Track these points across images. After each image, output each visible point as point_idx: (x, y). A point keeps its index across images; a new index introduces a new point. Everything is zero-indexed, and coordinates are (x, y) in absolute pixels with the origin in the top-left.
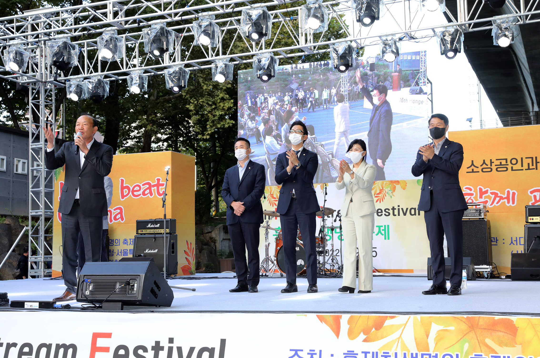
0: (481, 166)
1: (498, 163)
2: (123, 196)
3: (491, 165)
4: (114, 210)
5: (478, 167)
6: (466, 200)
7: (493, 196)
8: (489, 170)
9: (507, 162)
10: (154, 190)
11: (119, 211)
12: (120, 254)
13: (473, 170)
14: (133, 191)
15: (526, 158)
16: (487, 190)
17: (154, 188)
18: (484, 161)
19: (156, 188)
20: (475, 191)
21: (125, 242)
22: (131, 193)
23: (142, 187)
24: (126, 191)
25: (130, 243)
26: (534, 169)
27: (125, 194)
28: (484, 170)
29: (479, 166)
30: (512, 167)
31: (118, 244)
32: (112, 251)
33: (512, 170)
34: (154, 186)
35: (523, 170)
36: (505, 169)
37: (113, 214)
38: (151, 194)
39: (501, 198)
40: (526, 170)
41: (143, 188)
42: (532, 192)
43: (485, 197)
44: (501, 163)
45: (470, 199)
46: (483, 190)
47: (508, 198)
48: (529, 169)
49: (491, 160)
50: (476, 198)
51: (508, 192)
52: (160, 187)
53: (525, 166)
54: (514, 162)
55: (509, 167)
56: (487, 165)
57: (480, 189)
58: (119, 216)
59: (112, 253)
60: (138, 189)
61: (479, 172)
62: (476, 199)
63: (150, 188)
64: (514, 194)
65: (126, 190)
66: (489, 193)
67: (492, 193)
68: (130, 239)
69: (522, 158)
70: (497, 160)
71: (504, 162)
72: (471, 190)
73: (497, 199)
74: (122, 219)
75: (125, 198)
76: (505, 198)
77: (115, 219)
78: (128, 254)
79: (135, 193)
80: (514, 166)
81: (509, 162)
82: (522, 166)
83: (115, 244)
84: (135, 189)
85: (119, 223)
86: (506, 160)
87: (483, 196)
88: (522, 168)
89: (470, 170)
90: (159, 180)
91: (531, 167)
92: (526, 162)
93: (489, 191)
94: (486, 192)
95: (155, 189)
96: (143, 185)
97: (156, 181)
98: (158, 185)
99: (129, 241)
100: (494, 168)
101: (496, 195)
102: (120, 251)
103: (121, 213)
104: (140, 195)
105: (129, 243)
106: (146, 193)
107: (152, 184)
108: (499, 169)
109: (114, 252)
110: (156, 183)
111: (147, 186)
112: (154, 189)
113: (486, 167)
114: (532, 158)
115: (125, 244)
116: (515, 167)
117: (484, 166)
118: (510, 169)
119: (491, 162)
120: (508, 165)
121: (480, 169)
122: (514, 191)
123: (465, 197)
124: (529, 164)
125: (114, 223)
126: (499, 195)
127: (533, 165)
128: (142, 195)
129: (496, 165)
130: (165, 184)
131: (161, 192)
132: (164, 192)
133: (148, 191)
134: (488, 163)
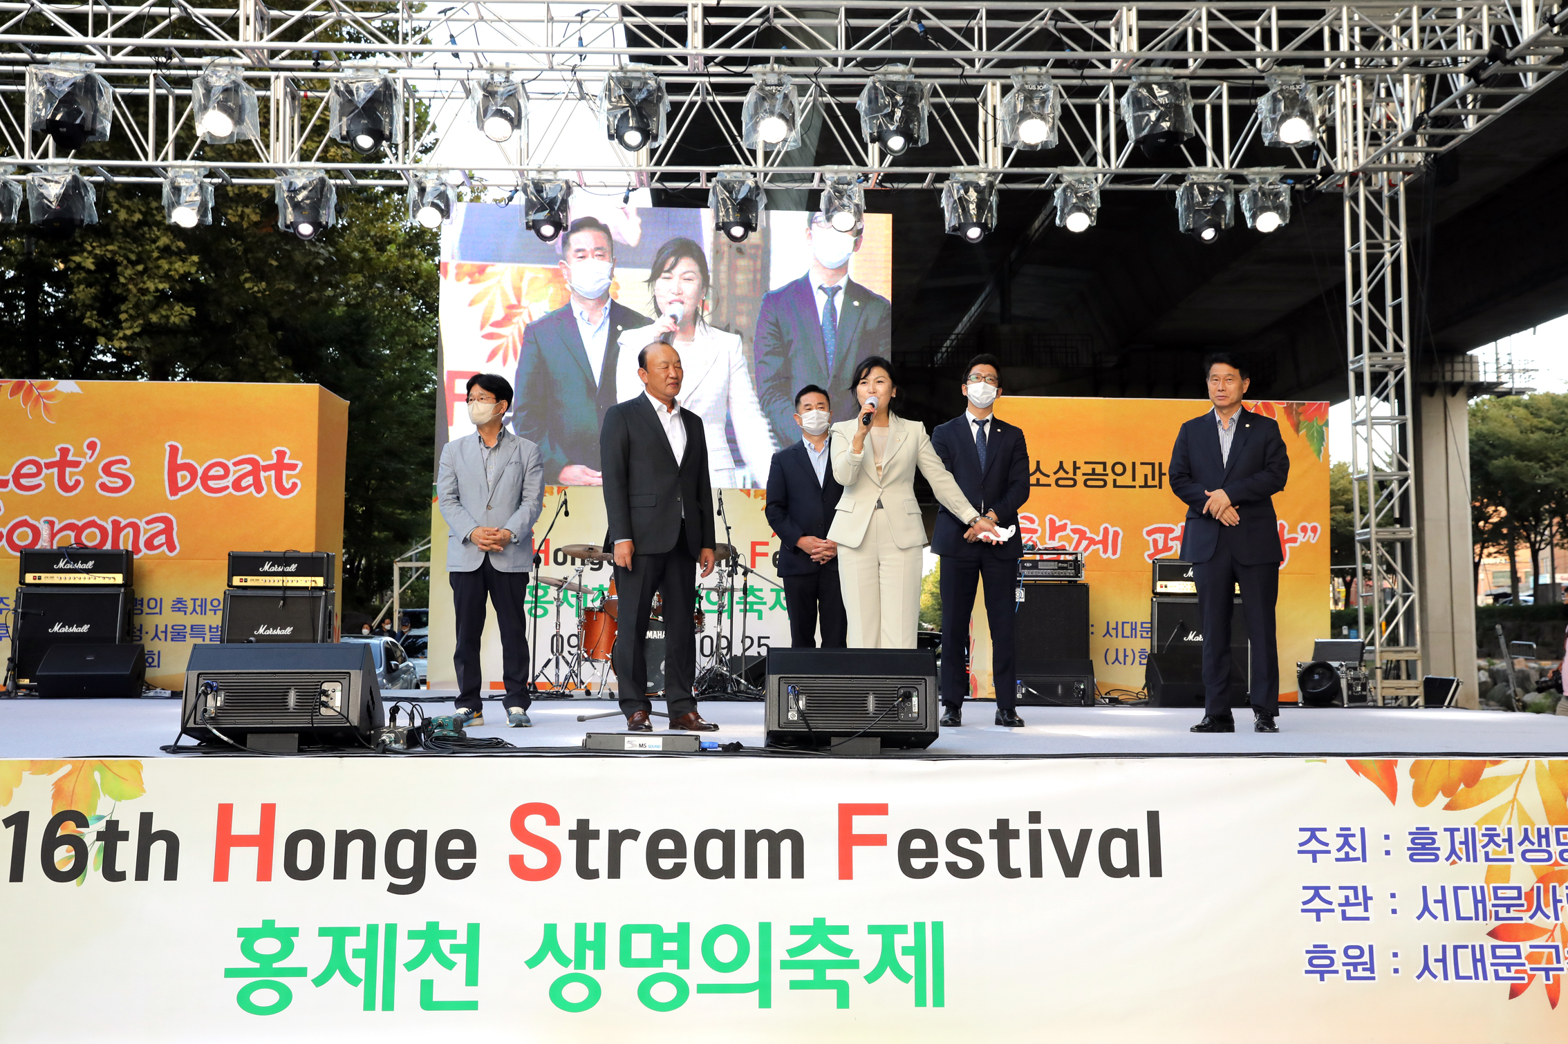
0: (1055, 473)
1: (1088, 469)
2: (175, 489)
3: (1075, 474)
4: (148, 523)
5: (1048, 476)
6: (1023, 541)
7: (1076, 537)
8: (1071, 483)
9: (1105, 470)
10: (268, 479)
11: (162, 526)
12: (162, 636)
14: (205, 478)
15: (1142, 464)
16: (1066, 524)
17: (268, 473)
18: (1061, 463)
19: (272, 473)
20: (1042, 524)
21: (179, 605)
22: (198, 482)
23: (232, 468)
24: (184, 478)
25: (194, 610)
26: (1155, 486)
27: (181, 484)
28: (1061, 482)
29: (1051, 474)
30: (1115, 481)
31: (157, 610)
32: (138, 628)
33: (1115, 486)
34: (266, 468)
35: (1134, 487)
36: (1102, 483)
37: (145, 534)
38: (259, 489)
39: (1092, 542)
40: (1140, 487)
41: (235, 472)
42: (1150, 533)
43: (1060, 537)
44: (1094, 469)
45: (1029, 540)
46: (1058, 523)
47: (1104, 542)
48: (1146, 486)
49: (1075, 463)
50: (1042, 538)
51: (1106, 530)
52: (285, 473)
53: (1140, 481)
54: (1119, 469)
55: (1109, 478)
56: (1067, 473)
57: (1052, 521)
58: (162, 539)
59: (138, 633)
60: (221, 472)
61: (1050, 485)
62: (1043, 542)
63: (255, 473)
64: (1116, 534)
65: (185, 473)
66: (1068, 531)
67: (1074, 531)
68: (195, 600)
69: (1134, 464)
70: (1086, 463)
71: (1099, 469)
72: (1032, 521)
73: (1085, 543)
74: (172, 547)
75: (181, 494)
76: (1099, 542)
77: (149, 545)
78: (188, 636)
79: (211, 483)
80: (1118, 478)
81: (1109, 471)
82: (1134, 480)
83: (146, 609)
84: (212, 473)
85: (163, 557)
86: (1104, 464)
87: (1057, 535)
88: (1133, 484)
90: (281, 454)
91: (1150, 483)
92: (1142, 471)
93: (1069, 527)
94: (1063, 527)
95: (270, 476)
96: (235, 464)
97: (275, 456)
98: (280, 467)
99: (190, 605)
100: (1080, 479)
101: (1082, 535)
102: (162, 628)
103: (168, 531)
104: (227, 488)
105: (190, 610)
106: (244, 484)
107: (262, 463)
108: (1089, 483)
109: (144, 632)
110: (274, 461)
111: (249, 468)
112: (268, 477)
113: (1065, 476)
114: (1153, 465)
115: (179, 610)
116: (1120, 481)
117: (1061, 474)
118: (1110, 483)
119: (1076, 468)
120: (1107, 475)
121: (1054, 478)
122: (1117, 529)
123: (1022, 535)
124: (1146, 476)
125: (146, 557)
126: (1089, 535)
127: (1153, 479)
128: (231, 490)
129: (1084, 474)
130: (300, 465)
131: (288, 486)
132: (295, 485)
133: (249, 480)
134: (1069, 468)
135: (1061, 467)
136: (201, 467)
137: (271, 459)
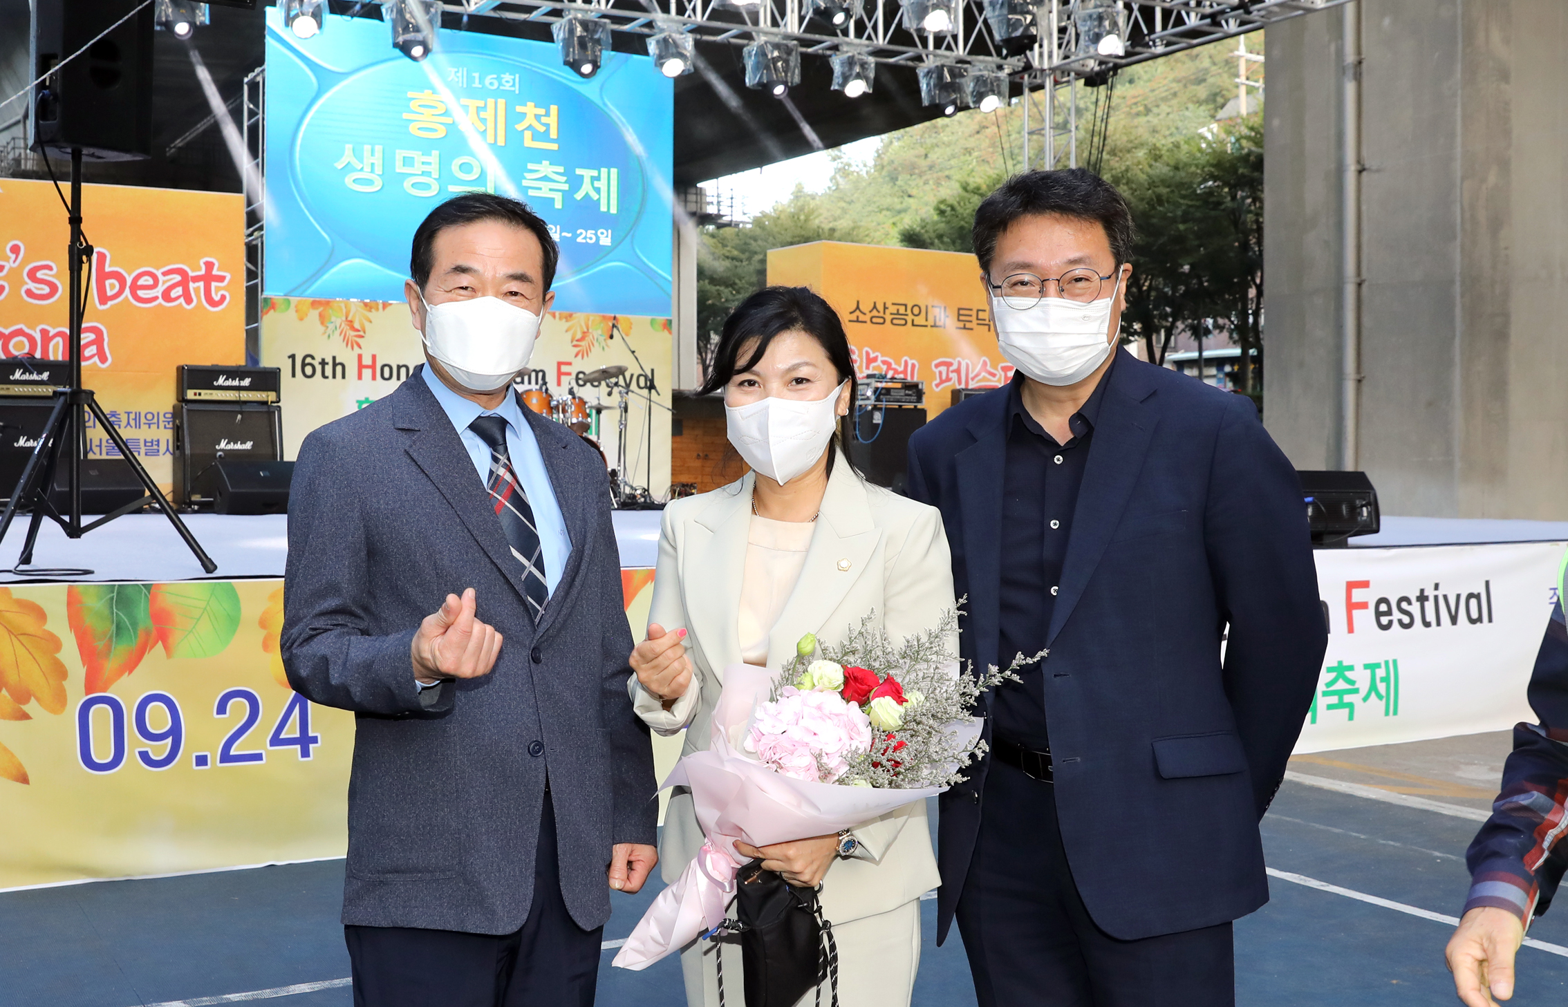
0: (870, 312)
1: (893, 309)
2: (104, 299)
3: (884, 313)
5: (865, 314)
7: (885, 367)
8: (881, 320)
9: (906, 311)
10: (197, 290)
11: (93, 335)
12: (97, 450)
13: (858, 317)
14: (135, 288)
15: (932, 307)
16: (877, 356)
17: (197, 284)
18: (875, 303)
19: (201, 284)
20: (860, 355)
22: (127, 291)
23: (161, 278)
24: (112, 286)
25: (129, 423)
26: (942, 326)
27: (109, 293)
28: (874, 320)
29: (866, 311)
30: (913, 321)
33: (913, 325)
34: (195, 279)
35: (926, 326)
36: (903, 322)
38: (189, 300)
39: (896, 372)
40: (932, 326)
41: (164, 282)
42: (936, 366)
44: (898, 310)
47: (905, 372)
48: (935, 325)
49: (885, 304)
51: (906, 362)
52: (214, 284)
53: (931, 320)
54: (916, 310)
55: (909, 318)
56: (879, 312)
57: (867, 353)
58: (94, 348)
60: (150, 282)
61: (865, 322)
63: (184, 283)
65: (113, 281)
66: (879, 362)
67: (883, 362)
69: (927, 307)
70: (893, 304)
71: (902, 310)
74: (103, 359)
75: (110, 303)
76: (901, 372)
77: (82, 354)
79: (141, 293)
80: (915, 318)
81: (909, 312)
82: (927, 320)
84: (141, 282)
85: (96, 366)
86: (906, 305)
87: (872, 365)
88: (927, 323)
89: (853, 317)
90: (209, 266)
91: (938, 322)
92: (932, 313)
93: (880, 359)
94: (876, 359)
95: (199, 288)
96: (164, 274)
97: (203, 267)
98: (208, 278)
99: (124, 417)
100: (888, 317)
101: (889, 366)
102: (96, 442)
103: (100, 340)
104: (156, 298)
105: (124, 423)
106: (173, 294)
107: (191, 274)
108: (895, 321)
110: (203, 272)
111: (178, 278)
112: (196, 287)
113: (877, 314)
114: (939, 309)
116: (918, 320)
117: (875, 313)
118: (909, 323)
119: (885, 308)
120: (907, 315)
121: (869, 316)
122: (914, 361)
124: (935, 317)
126: (894, 366)
127: (940, 320)
128: (160, 300)
129: (891, 314)
130: (228, 277)
131: (217, 298)
132: (223, 297)
133: (178, 291)
134: (880, 307)
135: (875, 307)
136: (129, 275)
137: (200, 269)
